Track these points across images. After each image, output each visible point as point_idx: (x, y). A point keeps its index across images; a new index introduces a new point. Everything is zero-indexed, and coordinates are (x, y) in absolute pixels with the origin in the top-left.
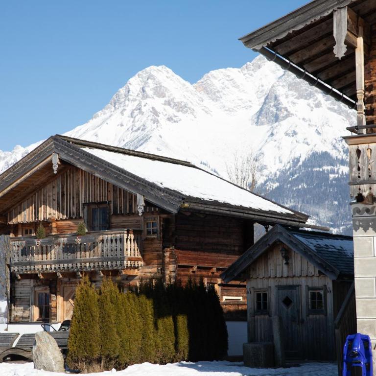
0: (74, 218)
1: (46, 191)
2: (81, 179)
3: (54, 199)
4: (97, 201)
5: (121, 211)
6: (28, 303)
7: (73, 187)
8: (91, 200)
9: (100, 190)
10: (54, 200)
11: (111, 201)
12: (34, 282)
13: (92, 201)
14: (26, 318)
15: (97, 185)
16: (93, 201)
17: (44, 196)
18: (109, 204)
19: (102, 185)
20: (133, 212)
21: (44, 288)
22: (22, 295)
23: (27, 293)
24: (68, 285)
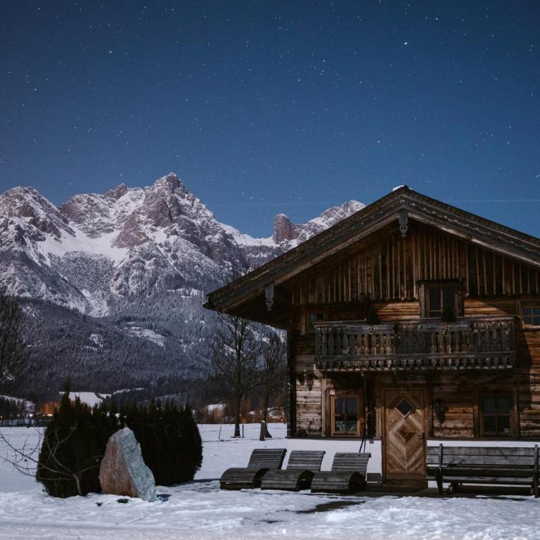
0: (403, 299)
1: (355, 263)
2: (414, 248)
3: (369, 273)
4: (442, 277)
5: (483, 292)
6: (319, 411)
7: (402, 259)
8: (431, 276)
9: (447, 264)
10: (368, 275)
11: (466, 279)
12: (327, 384)
13: (433, 277)
14: (315, 431)
15: (442, 257)
16: (435, 278)
17: (353, 270)
18: (462, 283)
19: (451, 257)
20: (504, 293)
21: (346, 392)
22: (307, 400)
23: (317, 398)
24: (393, 389)
